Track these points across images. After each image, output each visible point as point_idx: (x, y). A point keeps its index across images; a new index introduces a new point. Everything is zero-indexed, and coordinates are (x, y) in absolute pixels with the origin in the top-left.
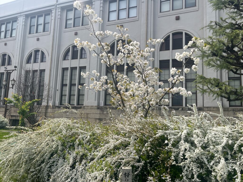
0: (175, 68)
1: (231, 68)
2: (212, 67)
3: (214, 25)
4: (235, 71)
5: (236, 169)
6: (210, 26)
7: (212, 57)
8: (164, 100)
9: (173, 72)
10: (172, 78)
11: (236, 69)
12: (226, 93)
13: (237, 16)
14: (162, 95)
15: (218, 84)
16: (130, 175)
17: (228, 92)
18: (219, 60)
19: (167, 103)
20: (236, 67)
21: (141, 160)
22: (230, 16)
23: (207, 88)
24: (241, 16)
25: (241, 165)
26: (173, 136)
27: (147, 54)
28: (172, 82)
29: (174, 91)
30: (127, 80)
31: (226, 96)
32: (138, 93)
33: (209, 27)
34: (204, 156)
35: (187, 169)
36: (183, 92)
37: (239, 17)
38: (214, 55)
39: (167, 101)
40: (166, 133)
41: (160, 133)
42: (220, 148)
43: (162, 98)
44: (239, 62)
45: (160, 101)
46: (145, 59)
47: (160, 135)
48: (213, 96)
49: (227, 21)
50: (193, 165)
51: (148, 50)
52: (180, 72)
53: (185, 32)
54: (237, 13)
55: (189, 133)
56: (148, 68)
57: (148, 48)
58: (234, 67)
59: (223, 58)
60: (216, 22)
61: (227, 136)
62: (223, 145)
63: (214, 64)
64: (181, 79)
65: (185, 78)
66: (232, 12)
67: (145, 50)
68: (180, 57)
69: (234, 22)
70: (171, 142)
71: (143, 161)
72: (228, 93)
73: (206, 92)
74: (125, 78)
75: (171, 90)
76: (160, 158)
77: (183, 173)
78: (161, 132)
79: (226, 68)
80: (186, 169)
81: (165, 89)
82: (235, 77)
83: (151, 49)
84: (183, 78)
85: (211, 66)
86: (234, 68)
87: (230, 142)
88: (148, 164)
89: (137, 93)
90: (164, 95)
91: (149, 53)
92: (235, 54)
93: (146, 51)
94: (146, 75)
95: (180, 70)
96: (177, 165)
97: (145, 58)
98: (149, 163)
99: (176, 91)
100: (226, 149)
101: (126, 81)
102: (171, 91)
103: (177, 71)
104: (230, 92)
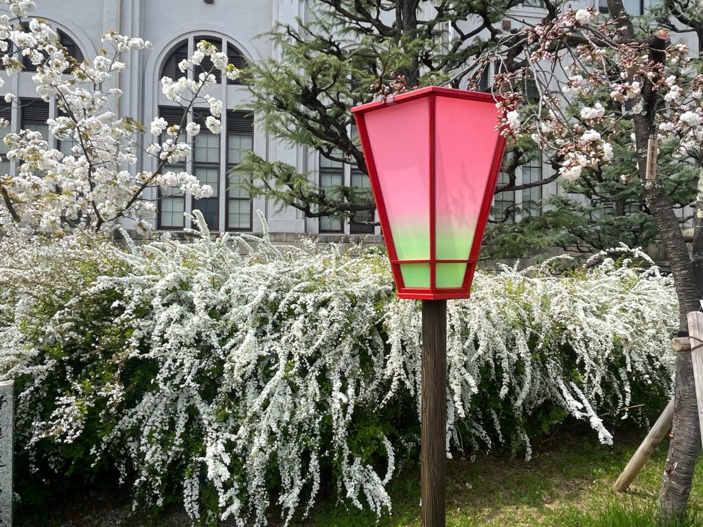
0: (162, 119)
1: (318, 145)
2: (280, 136)
3: (285, 35)
4: (326, 150)
5: (278, 350)
6: (275, 34)
7: (278, 110)
8: (141, 206)
9: (157, 128)
10: (157, 145)
11: (328, 147)
12: (303, 198)
13: (337, 24)
14: (135, 191)
15: (289, 176)
16: (5, 401)
17: (306, 195)
18: (293, 121)
19: (149, 212)
20: (329, 143)
21: (47, 358)
22: (317, 18)
23: (263, 183)
24: (344, 27)
25: (290, 341)
26: (138, 290)
27: (102, 73)
28: (158, 157)
29: (165, 180)
30: (41, 144)
31: (301, 203)
32: (70, 183)
33: (273, 36)
34: (214, 331)
35: (170, 365)
36: (188, 186)
37: (340, 27)
38: (281, 106)
39: (148, 208)
40: (119, 284)
41: (102, 283)
42: (247, 309)
43: (135, 199)
44: (329, 131)
45: (127, 207)
46: (95, 89)
47: (101, 288)
48: (276, 203)
49: (311, 29)
50: (184, 354)
51: (102, 63)
52: (176, 131)
53: (228, 42)
54: (336, 17)
55: (185, 280)
56: (102, 115)
57: (104, 58)
58: (325, 142)
59: (299, 116)
60: (288, 28)
61: (268, 283)
62: (256, 301)
63: (285, 130)
64: (181, 150)
65: (191, 149)
66: (326, 13)
67: (95, 62)
68: (172, 90)
69: (326, 37)
70: (132, 304)
71: (50, 362)
72: (306, 199)
73: (261, 194)
74: (34, 137)
75: (159, 178)
76: (97, 347)
77: (160, 374)
78: (105, 279)
79: (308, 141)
80: (166, 365)
81: (142, 174)
82: (333, 166)
83: (116, 63)
84: (186, 148)
85: (278, 134)
86: (325, 144)
87: (273, 295)
88: (68, 368)
89: (66, 182)
90: (140, 190)
91: (106, 74)
92: (321, 109)
93: (99, 64)
94: (82, 129)
95: (177, 127)
96: (141, 356)
97: (95, 85)
98: (70, 362)
99: (172, 181)
100: (266, 312)
101: (36, 147)
102: (158, 180)
103: (167, 127)
104: (309, 197)
